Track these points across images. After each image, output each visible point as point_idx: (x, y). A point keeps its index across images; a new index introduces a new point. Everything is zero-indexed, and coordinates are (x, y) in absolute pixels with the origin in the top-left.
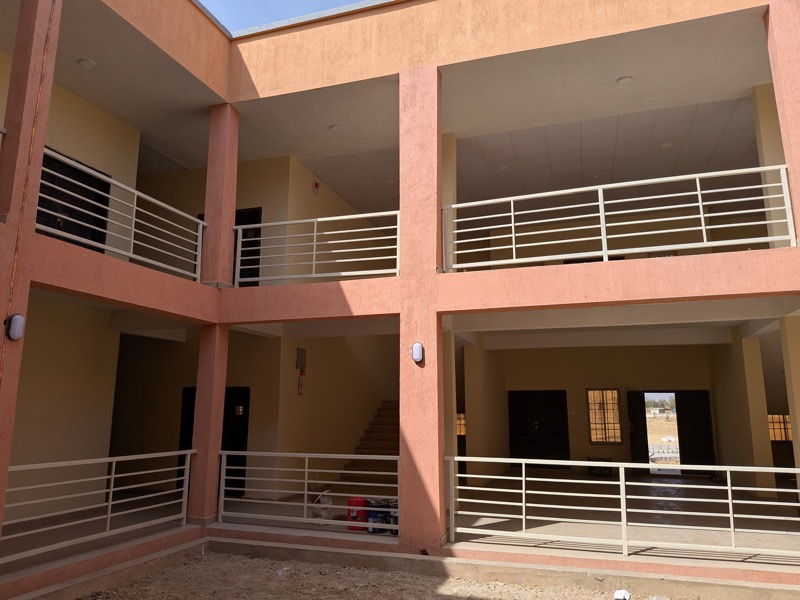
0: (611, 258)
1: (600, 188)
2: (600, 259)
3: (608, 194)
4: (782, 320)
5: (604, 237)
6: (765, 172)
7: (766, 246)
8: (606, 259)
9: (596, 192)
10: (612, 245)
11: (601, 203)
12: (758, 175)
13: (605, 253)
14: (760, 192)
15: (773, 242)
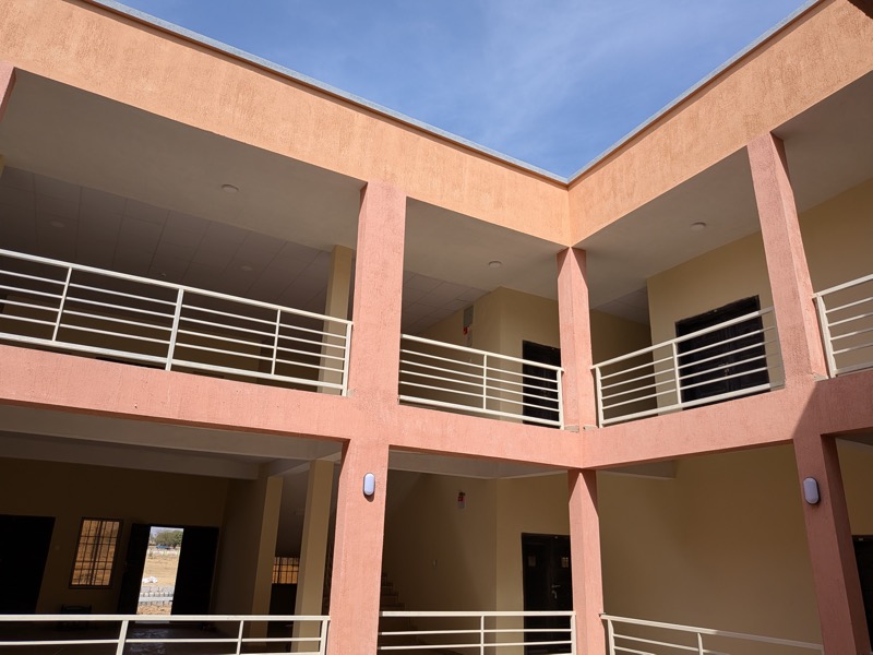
0: (174, 368)
1: (182, 289)
2: (162, 366)
3: (188, 298)
4: (313, 462)
5: (172, 343)
6: (328, 322)
7: (314, 389)
8: (168, 368)
9: (176, 291)
10: (179, 354)
11: (178, 305)
12: (322, 321)
13: (169, 361)
14: (319, 338)
15: (321, 387)
